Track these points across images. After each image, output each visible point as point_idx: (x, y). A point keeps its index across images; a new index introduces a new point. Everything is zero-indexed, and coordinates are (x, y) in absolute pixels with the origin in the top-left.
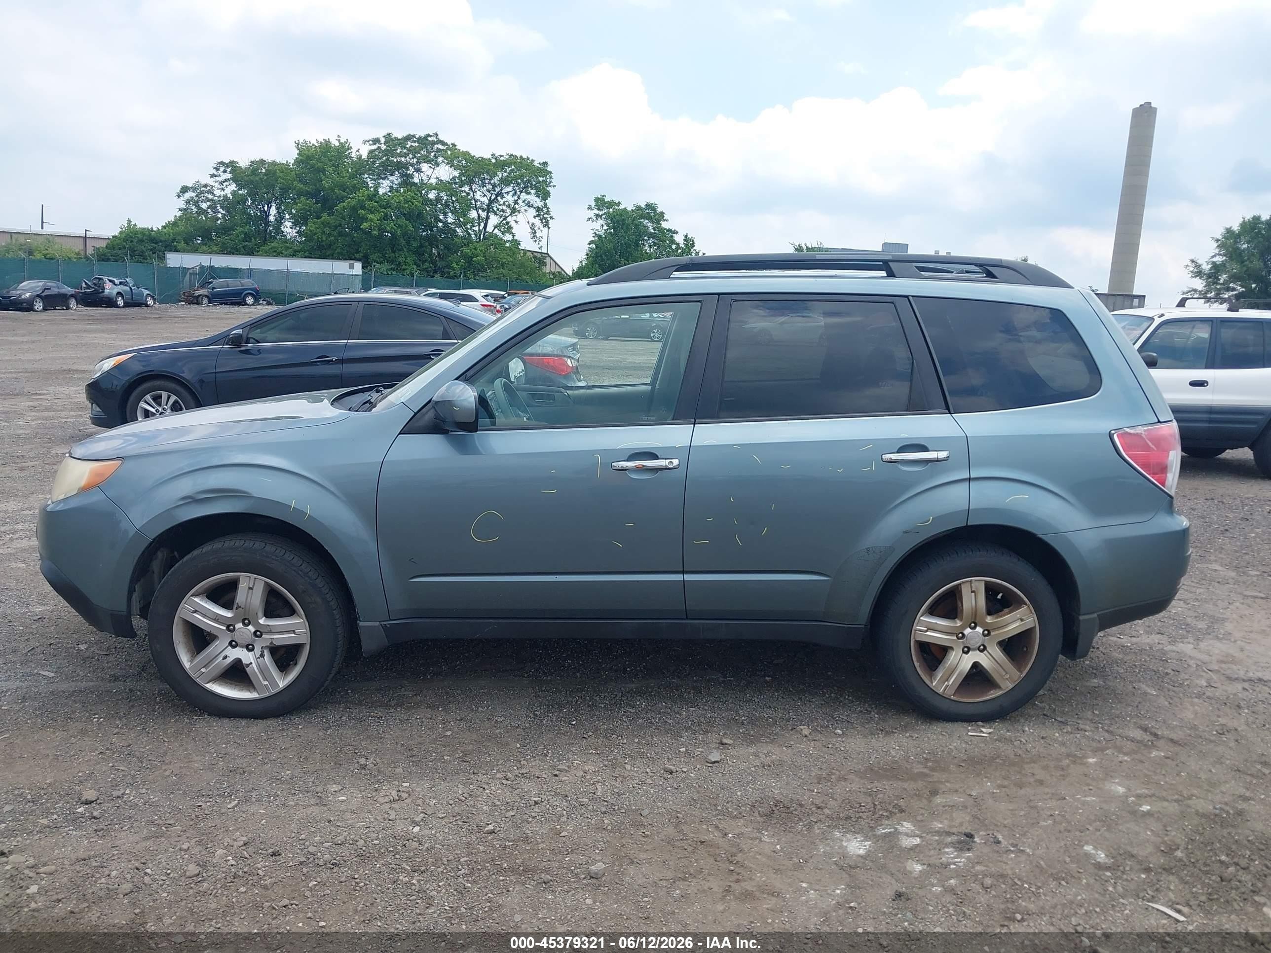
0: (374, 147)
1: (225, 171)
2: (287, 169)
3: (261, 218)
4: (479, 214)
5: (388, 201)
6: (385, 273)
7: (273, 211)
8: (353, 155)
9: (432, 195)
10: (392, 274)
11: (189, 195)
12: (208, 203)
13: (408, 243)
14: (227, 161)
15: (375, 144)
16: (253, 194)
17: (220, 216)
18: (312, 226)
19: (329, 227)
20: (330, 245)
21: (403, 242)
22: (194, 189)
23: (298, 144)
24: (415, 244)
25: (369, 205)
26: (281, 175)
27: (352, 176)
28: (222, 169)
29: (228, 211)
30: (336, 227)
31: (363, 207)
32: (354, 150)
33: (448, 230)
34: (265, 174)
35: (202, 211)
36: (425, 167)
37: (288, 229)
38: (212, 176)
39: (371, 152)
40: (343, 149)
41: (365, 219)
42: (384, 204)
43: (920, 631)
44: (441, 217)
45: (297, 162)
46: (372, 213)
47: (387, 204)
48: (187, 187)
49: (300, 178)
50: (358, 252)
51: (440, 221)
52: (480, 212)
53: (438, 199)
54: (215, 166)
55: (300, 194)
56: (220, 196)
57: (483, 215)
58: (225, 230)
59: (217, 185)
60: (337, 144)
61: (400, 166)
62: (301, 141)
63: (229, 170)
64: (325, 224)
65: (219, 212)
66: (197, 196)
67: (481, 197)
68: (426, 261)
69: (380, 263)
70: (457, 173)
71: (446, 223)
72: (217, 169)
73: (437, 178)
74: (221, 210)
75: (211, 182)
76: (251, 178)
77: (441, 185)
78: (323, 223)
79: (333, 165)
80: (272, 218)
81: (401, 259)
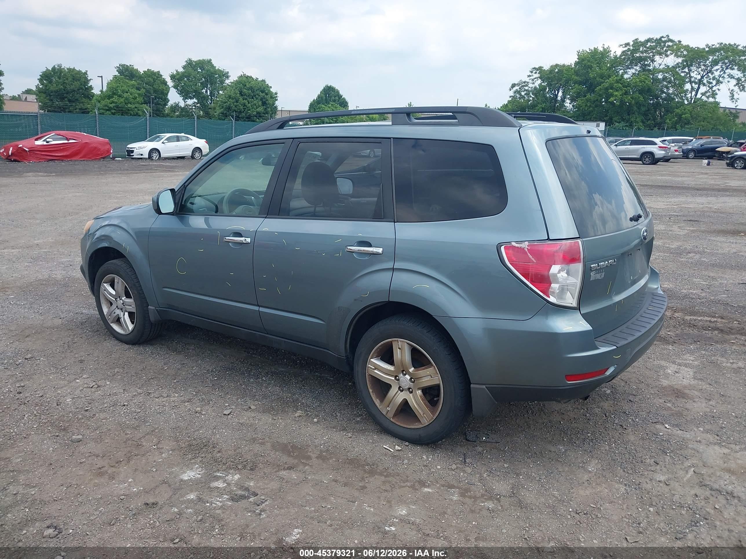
0: (626, 49)
1: (536, 73)
2: (569, 68)
3: (553, 99)
4: (692, 86)
5: (629, 82)
6: (621, 128)
7: (560, 94)
8: (612, 55)
9: (660, 76)
10: (626, 129)
11: (517, 88)
12: (525, 92)
13: (639, 108)
14: (537, 67)
15: (625, 47)
16: (549, 85)
17: (531, 99)
18: (579, 102)
19: (590, 102)
20: (590, 113)
21: (635, 108)
22: (518, 85)
23: (579, 53)
24: (643, 109)
25: (616, 86)
26: (566, 72)
27: (610, 68)
28: (534, 72)
29: (536, 96)
30: (594, 102)
31: (612, 88)
32: (612, 53)
33: (669, 98)
34: (557, 72)
35: (522, 97)
36: (657, 58)
37: (568, 104)
38: (529, 76)
39: (623, 52)
40: (606, 52)
41: (612, 95)
42: (626, 85)
43: (371, 368)
44: (665, 90)
45: (576, 63)
46: (617, 91)
47: (628, 84)
48: (515, 84)
49: (577, 73)
50: (606, 116)
51: (665, 93)
52: (693, 85)
53: (665, 79)
54: (530, 70)
55: (575, 83)
56: (532, 87)
57: (696, 86)
58: (533, 106)
59: (531, 81)
60: (602, 49)
61: (640, 59)
62: (581, 50)
63: (538, 72)
64: (588, 100)
65: (531, 97)
66: (520, 88)
67: (695, 75)
68: (649, 119)
69: (619, 123)
70: (680, 60)
71: (668, 94)
72: (532, 72)
73: (665, 65)
74: (532, 96)
75: (527, 80)
76: (549, 75)
77: (668, 69)
78: (587, 100)
79: (598, 63)
80: (559, 98)
81: (632, 119)
